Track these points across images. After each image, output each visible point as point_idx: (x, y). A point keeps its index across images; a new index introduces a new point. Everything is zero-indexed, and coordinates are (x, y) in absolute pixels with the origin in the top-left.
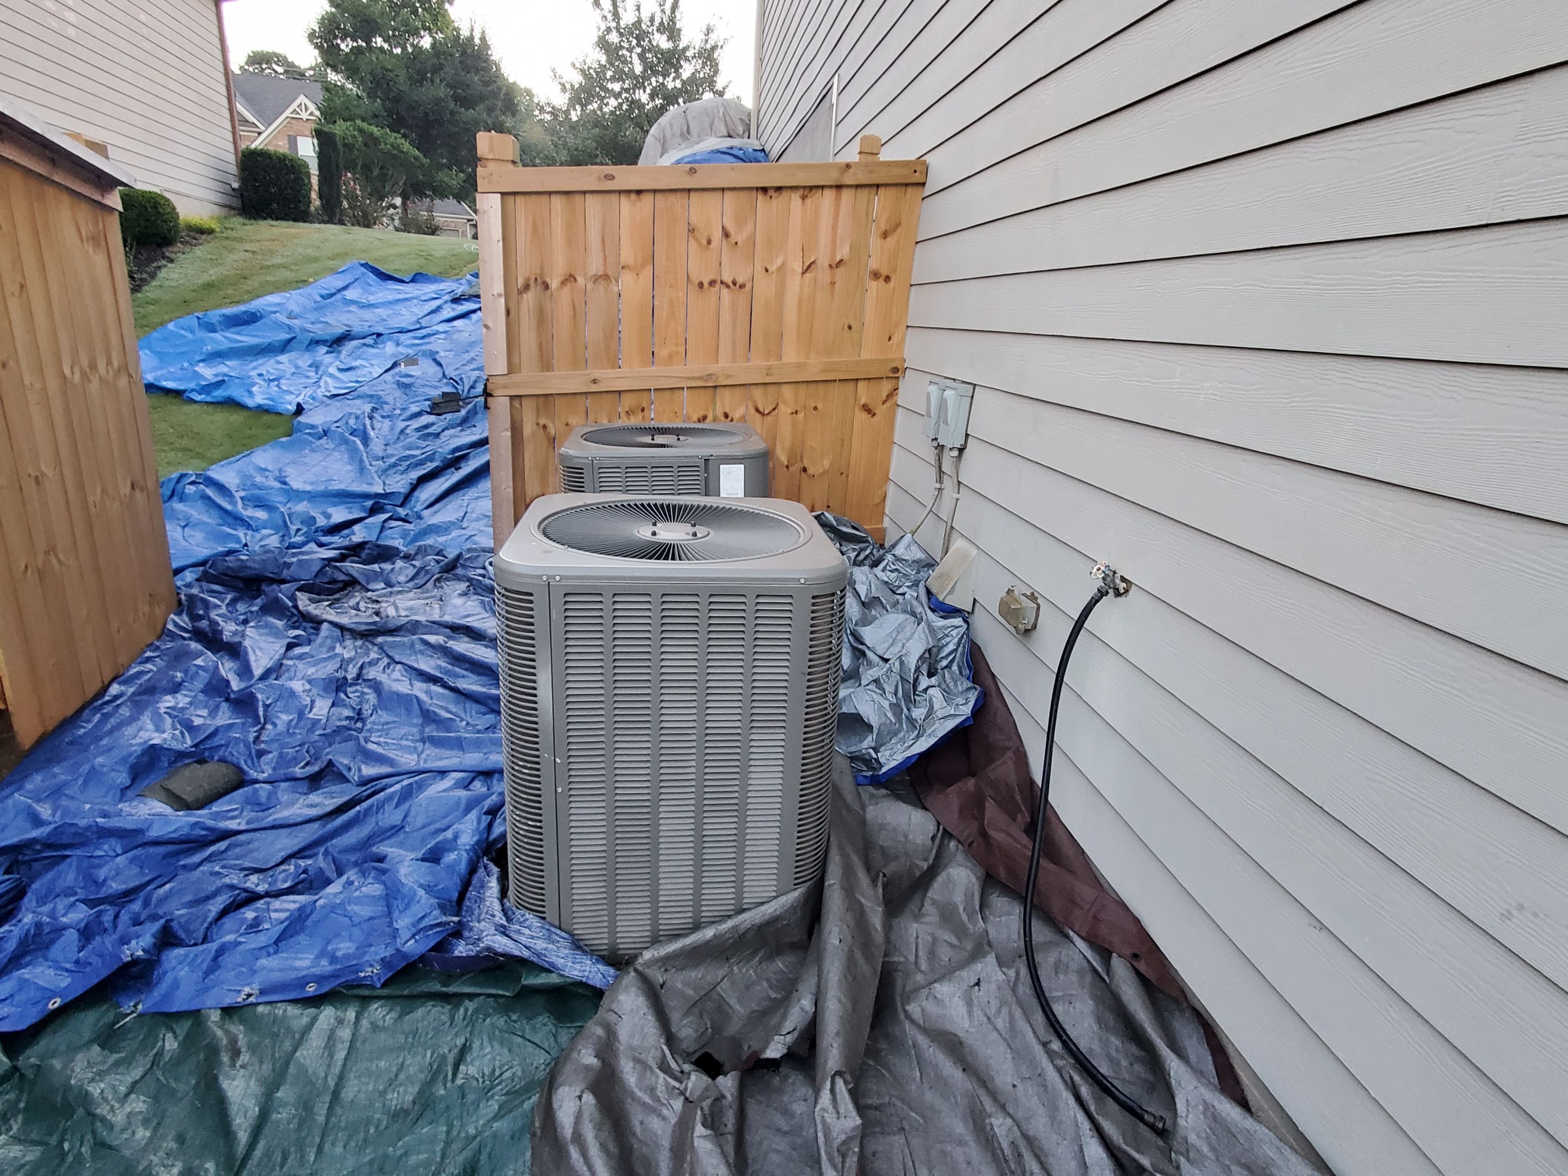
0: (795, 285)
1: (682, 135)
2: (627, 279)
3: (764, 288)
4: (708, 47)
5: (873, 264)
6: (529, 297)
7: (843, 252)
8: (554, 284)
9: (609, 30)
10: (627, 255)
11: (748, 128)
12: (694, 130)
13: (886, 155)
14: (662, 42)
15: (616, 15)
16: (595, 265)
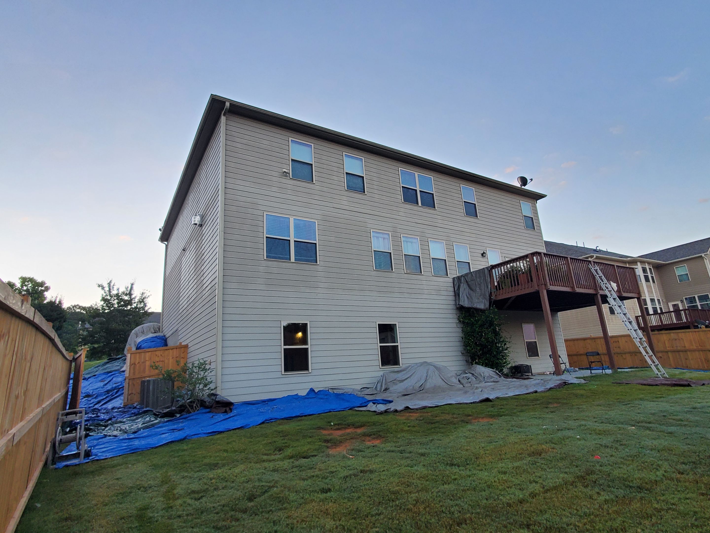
0: (171, 360)
1: (142, 332)
2: (147, 362)
3: (166, 361)
4: (142, 298)
5: (182, 356)
6: (133, 366)
7: (178, 356)
8: (136, 364)
9: (106, 295)
10: (147, 359)
11: (159, 329)
12: (145, 331)
13: (183, 344)
14: (126, 298)
15: (110, 291)
16: (142, 360)
